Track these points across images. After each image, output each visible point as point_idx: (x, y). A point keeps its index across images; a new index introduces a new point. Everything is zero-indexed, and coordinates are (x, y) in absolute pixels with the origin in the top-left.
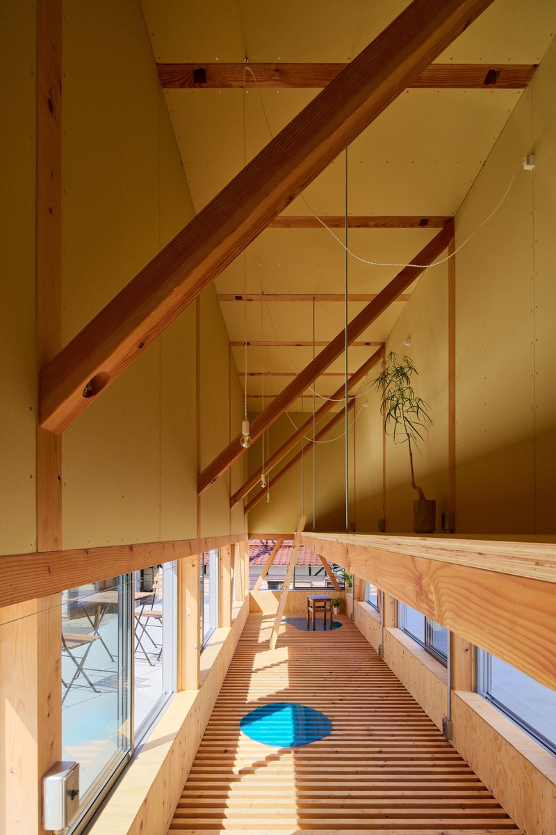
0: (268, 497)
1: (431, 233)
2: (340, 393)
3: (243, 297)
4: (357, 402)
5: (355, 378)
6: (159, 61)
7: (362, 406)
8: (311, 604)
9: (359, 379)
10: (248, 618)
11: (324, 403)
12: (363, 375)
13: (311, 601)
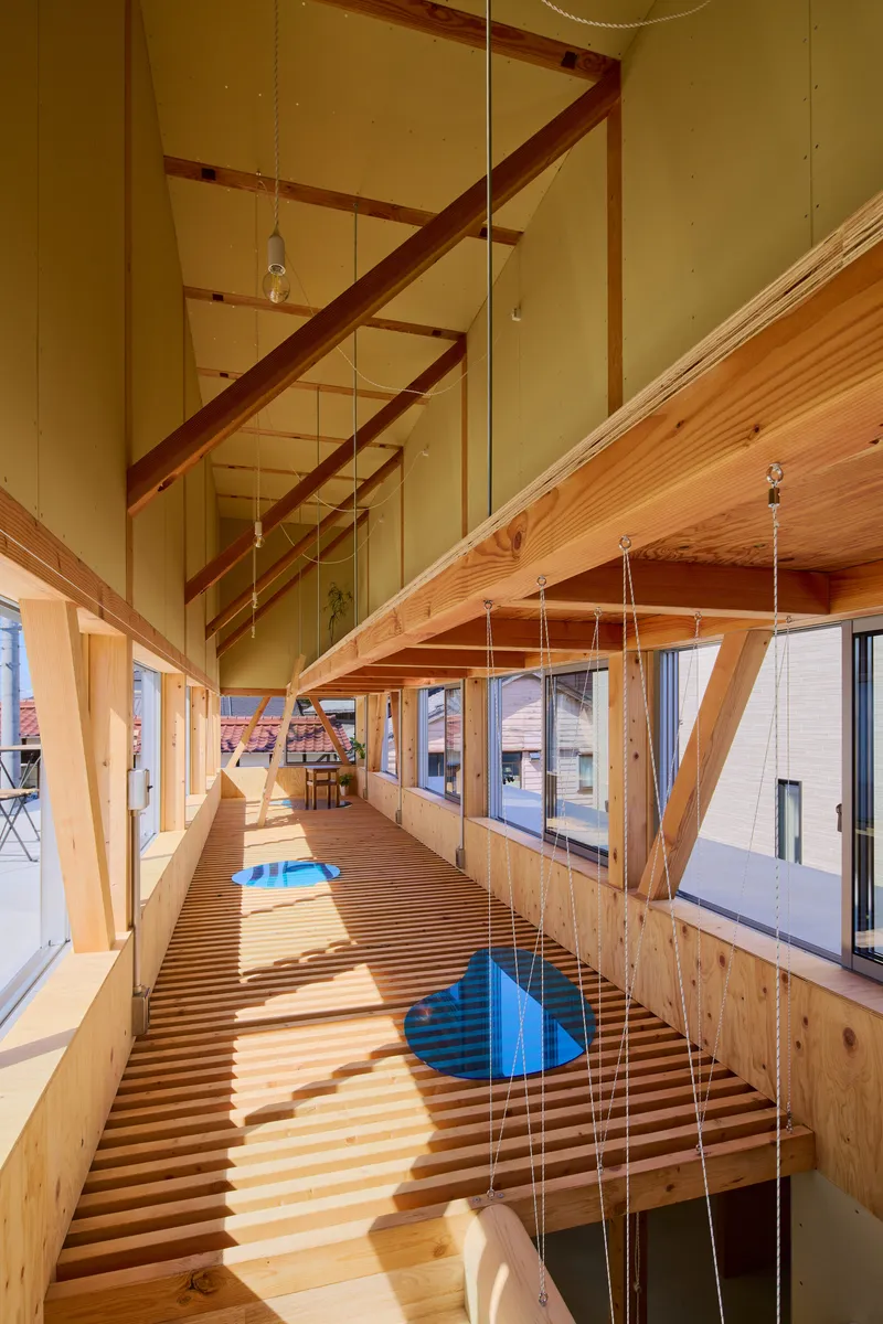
0: (253, 630)
1: (444, 346)
2: (347, 503)
3: (230, 375)
4: (370, 516)
5: (368, 484)
6: (166, 154)
7: (376, 522)
8: (311, 778)
9: (372, 487)
10: (220, 807)
11: (328, 513)
12: (377, 484)
13: (311, 772)
